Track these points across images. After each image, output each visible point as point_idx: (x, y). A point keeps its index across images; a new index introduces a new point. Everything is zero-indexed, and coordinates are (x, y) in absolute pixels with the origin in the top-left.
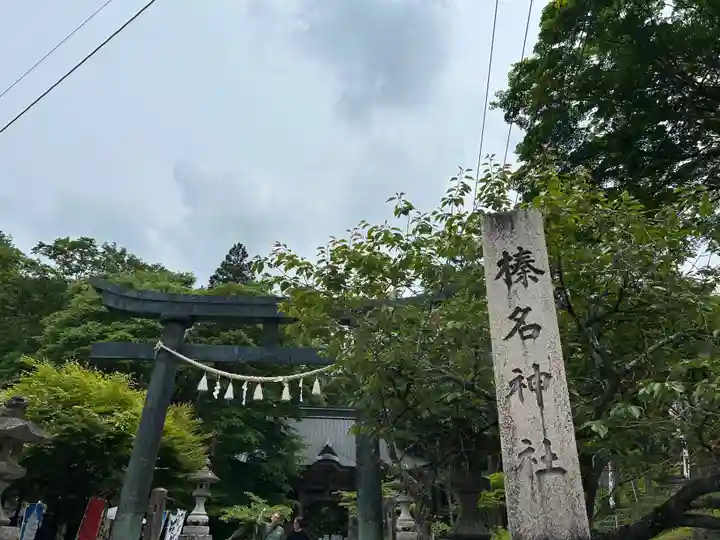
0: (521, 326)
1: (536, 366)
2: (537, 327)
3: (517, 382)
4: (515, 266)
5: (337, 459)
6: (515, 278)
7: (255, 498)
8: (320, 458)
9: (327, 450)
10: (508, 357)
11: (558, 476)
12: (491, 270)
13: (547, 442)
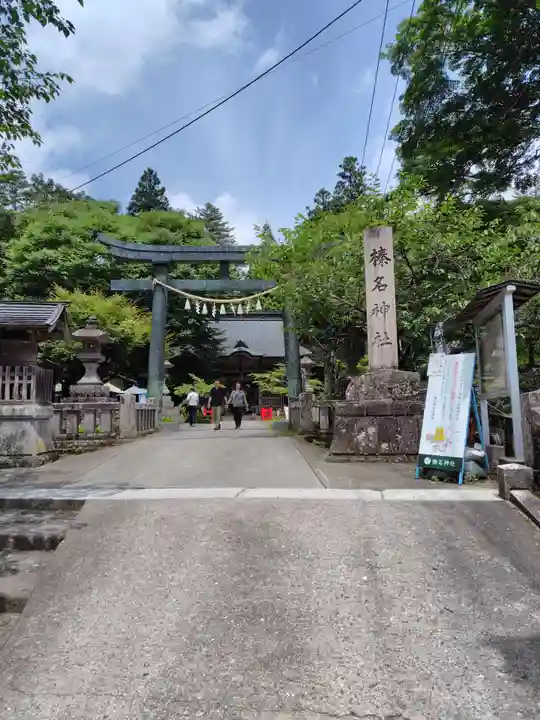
0: (379, 285)
1: (384, 303)
2: (386, 286)
3: (376, 310)
4: (379, 256)
5: (248, 350)
6: (378, 262)
7: (195, 377)
8: (236, 350)
9: (240, 344)
10: (373, 299)
11: (389, 346)
12: (367, 258)
13: (386, 333)
